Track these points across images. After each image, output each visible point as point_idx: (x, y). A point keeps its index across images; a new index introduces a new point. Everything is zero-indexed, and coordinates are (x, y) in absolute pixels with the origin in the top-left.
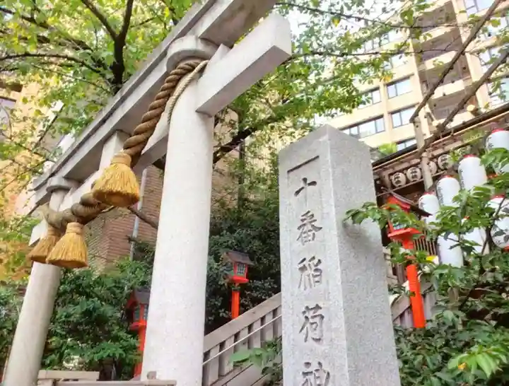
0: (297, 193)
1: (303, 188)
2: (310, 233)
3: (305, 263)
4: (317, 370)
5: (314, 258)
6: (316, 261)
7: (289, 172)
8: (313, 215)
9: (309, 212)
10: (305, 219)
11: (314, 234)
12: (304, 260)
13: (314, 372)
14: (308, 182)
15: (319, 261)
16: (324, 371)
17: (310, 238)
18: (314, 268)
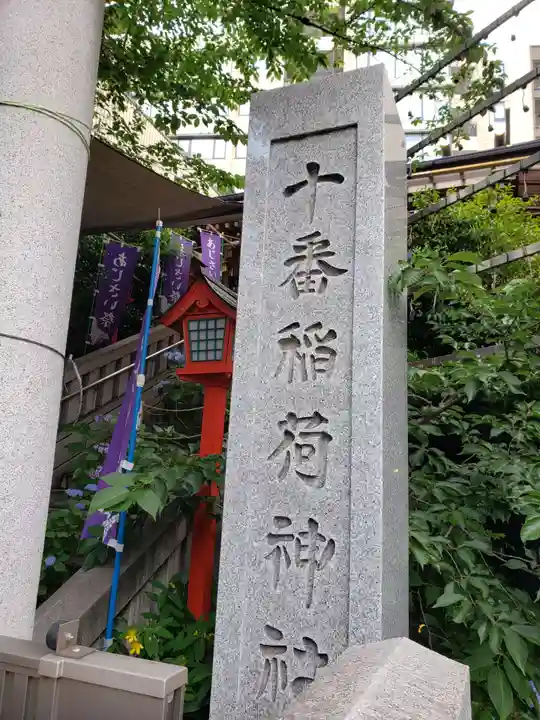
0: (291, 190)
1: (305, 183)
2: (317, 278)
3: (295, 331)
4: (303, 534)
5: (318, 325)
6: (322, 333)
7: (274, 142)
8: (326, 243)
9: (317, 234)
10: (304, 248)
11: (324, 280)
12: (296, 325)
13: (296, 536)
14: (321, 173)
15: (332, 334)
16: (322, 538)
17: (316, 286)
18: (316, 344)
